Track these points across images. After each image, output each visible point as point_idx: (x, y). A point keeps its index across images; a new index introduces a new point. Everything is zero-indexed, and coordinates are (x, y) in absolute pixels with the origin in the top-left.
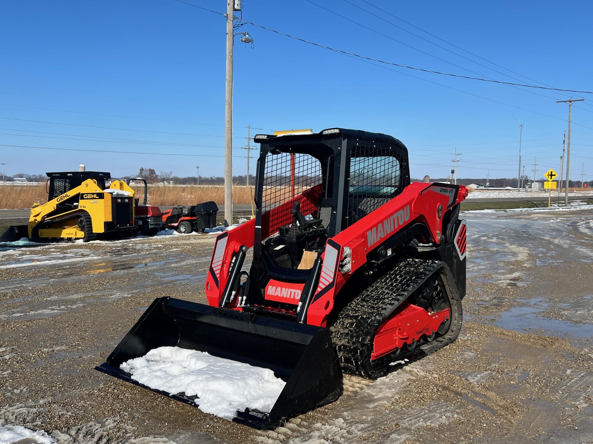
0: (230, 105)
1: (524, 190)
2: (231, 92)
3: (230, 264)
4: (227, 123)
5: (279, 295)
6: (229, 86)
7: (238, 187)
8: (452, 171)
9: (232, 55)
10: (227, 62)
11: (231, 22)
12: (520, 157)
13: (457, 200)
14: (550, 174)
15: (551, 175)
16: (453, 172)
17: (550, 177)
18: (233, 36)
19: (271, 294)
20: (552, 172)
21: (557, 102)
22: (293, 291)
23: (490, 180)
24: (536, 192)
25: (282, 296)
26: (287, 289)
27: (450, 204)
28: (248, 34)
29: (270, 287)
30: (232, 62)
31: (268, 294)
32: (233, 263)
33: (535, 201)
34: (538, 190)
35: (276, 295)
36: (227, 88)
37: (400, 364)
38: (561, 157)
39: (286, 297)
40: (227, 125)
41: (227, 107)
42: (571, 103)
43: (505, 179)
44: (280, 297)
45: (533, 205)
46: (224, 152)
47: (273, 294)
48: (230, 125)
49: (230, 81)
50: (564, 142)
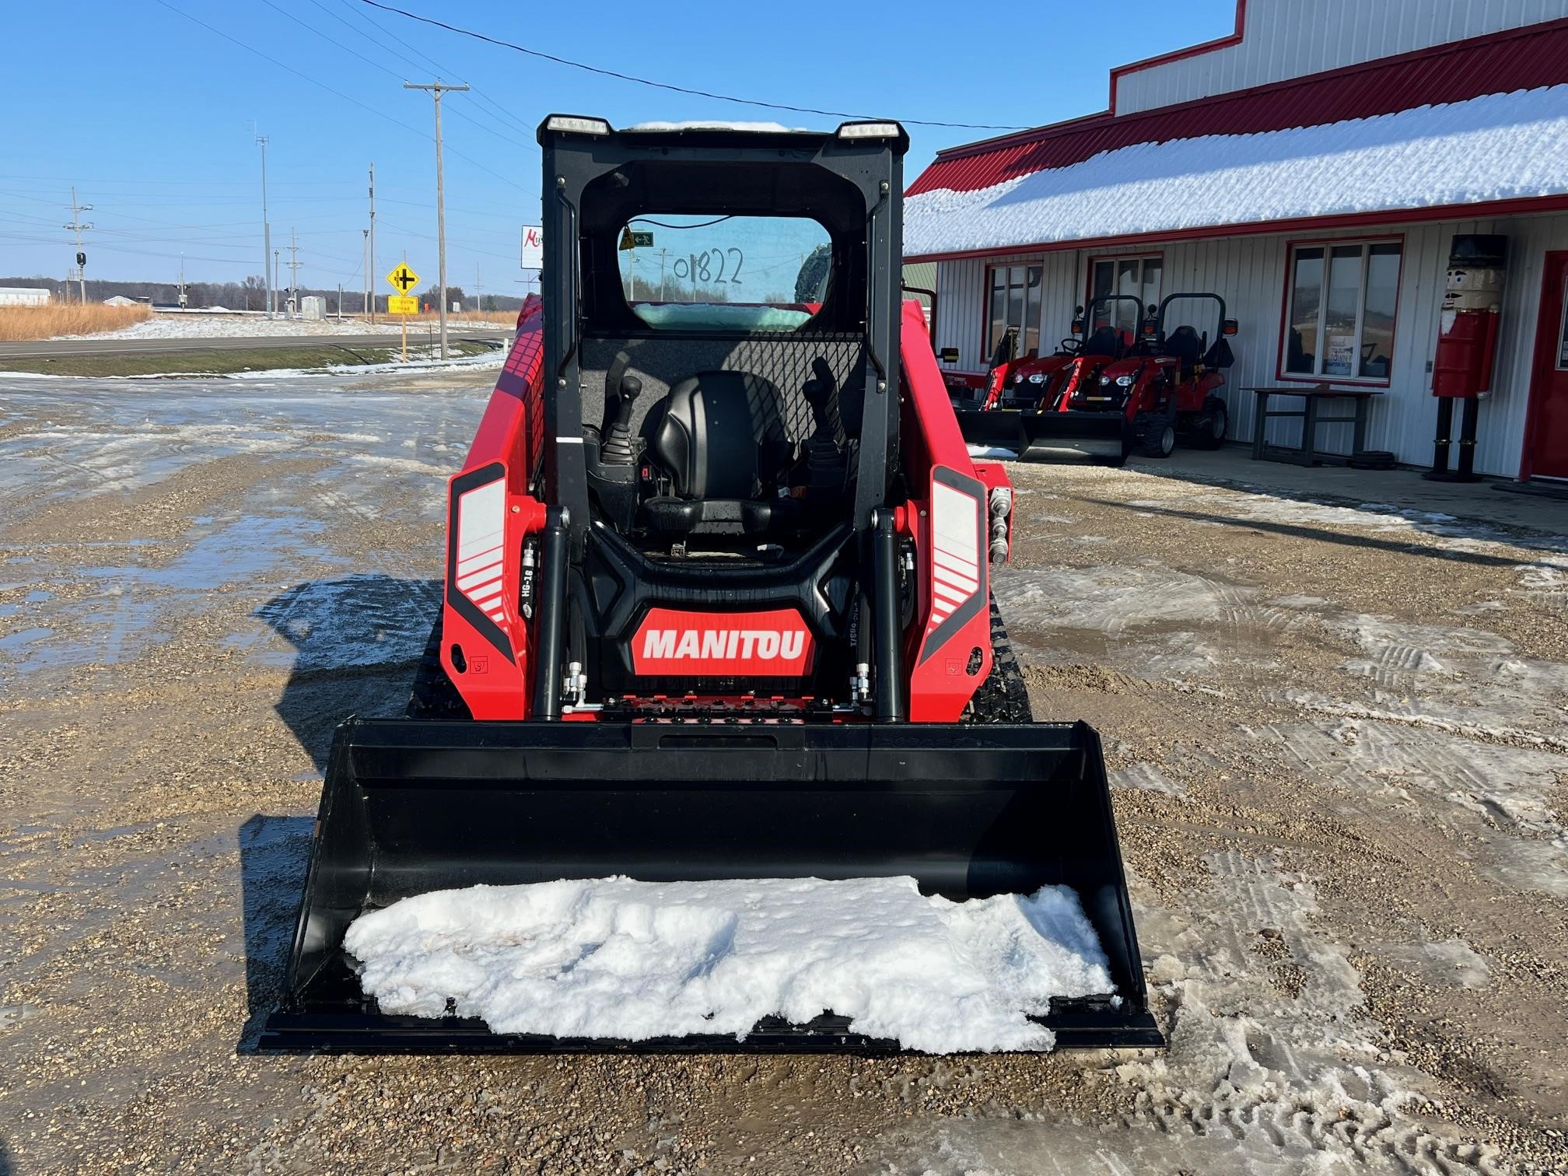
1: (283, 317)
3: (522, 575)
5: (694, 655)
8: (78, 256)
12: (267, 226)
14: (401, 275)
15: (405, 279)
16: (81, 260)
17: (401, 283)
19: (658, 655)
20: (404, 271)
21: (406, 87)
22: (749, 636)
23: (188, 287)
24: (315, 321)
25: (705, 655)
26: (724, 634)
29: (652, 635)
31: (647, 654)
32: (529, 568)
33: (358, 345)
34: (318, 317)
35: (680, 655)
38: (366, 232)
39: (721, 656)
42: (439, 94)
43: (204, 285)
44: (700, 661)
45: (353, 356)
47: (669, 655)
50: (371, 192)
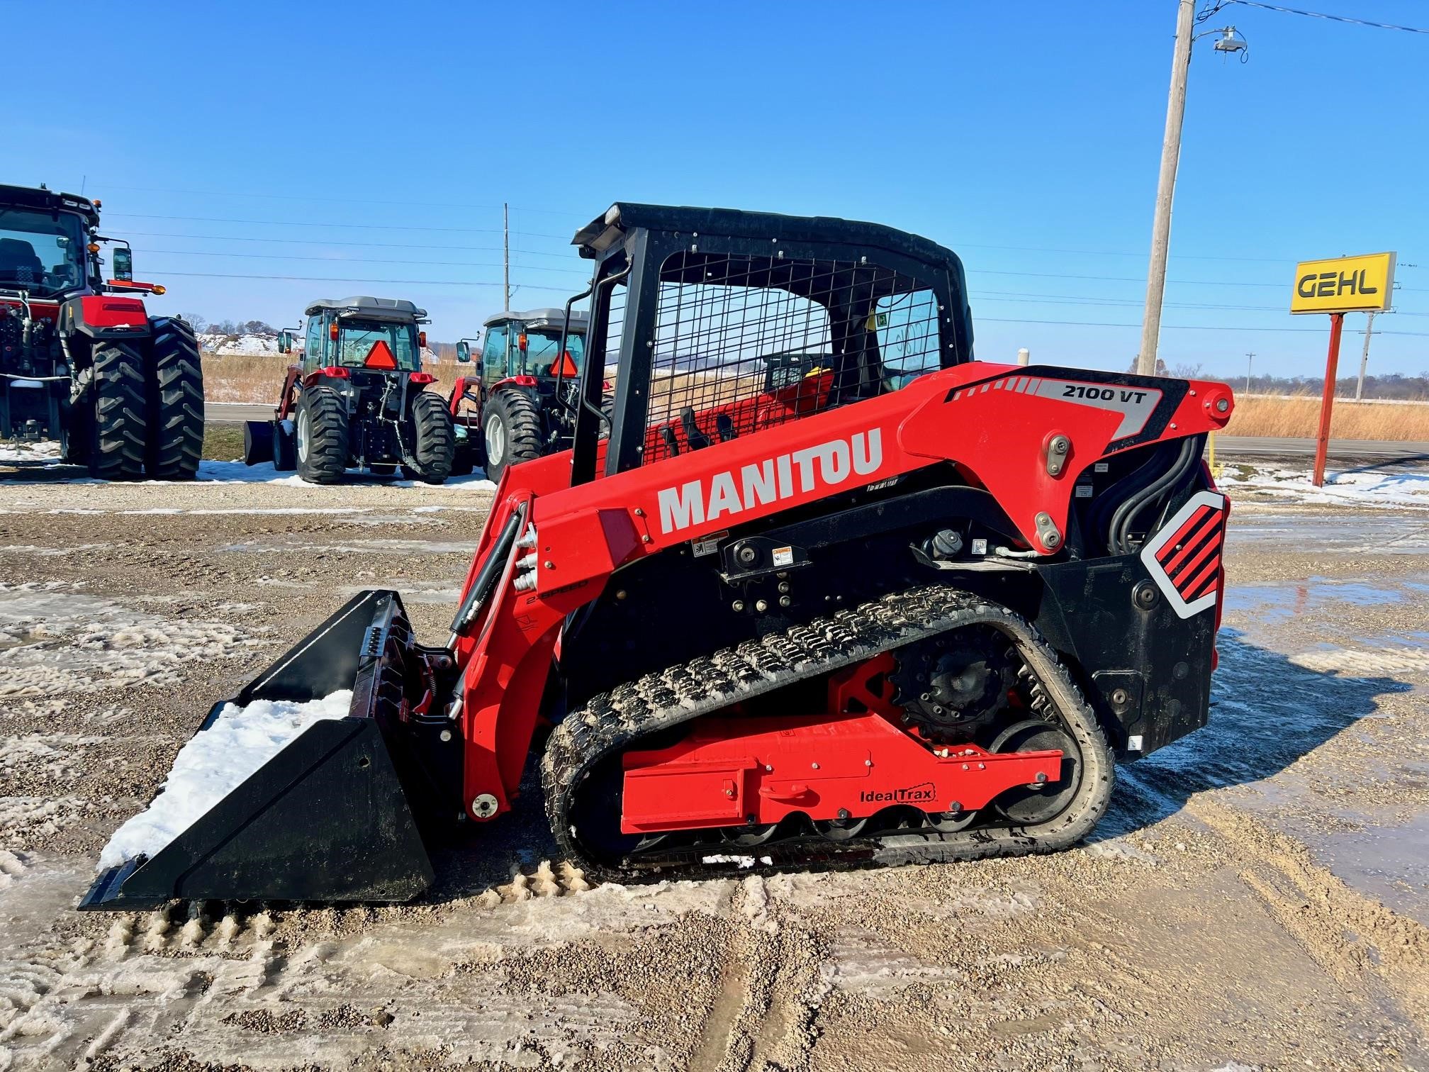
0: (1167, 204)
2: (1171, 175)
4: (1154, 247)
6: (1168, 160)
7: (1308, 398)
9: (1185, 85)
10: (1170, 103)
11: (1190, 7)
13: (1172, 425)
18: (1192, 40)
27: (1128, 439)
28: (1234, 30)
30: (1183, 103)
36: (1164, 165)
37: (733, 866)
40: (1154, 252)
41: (1158, 210)
46: (1144, 312)
48: (1163, 250)
49: (1173, 149)
